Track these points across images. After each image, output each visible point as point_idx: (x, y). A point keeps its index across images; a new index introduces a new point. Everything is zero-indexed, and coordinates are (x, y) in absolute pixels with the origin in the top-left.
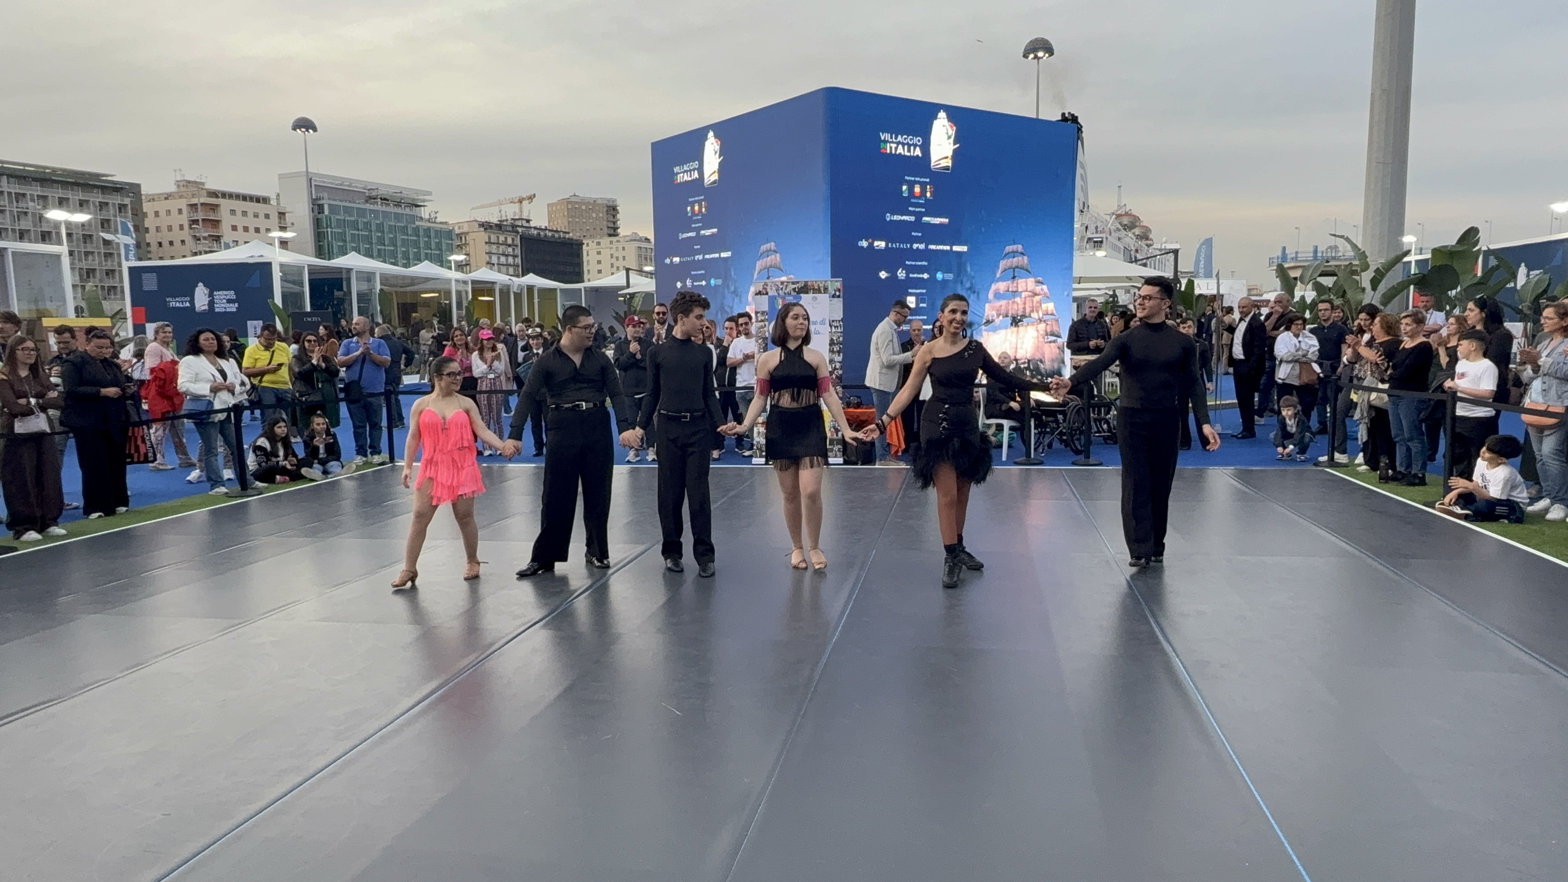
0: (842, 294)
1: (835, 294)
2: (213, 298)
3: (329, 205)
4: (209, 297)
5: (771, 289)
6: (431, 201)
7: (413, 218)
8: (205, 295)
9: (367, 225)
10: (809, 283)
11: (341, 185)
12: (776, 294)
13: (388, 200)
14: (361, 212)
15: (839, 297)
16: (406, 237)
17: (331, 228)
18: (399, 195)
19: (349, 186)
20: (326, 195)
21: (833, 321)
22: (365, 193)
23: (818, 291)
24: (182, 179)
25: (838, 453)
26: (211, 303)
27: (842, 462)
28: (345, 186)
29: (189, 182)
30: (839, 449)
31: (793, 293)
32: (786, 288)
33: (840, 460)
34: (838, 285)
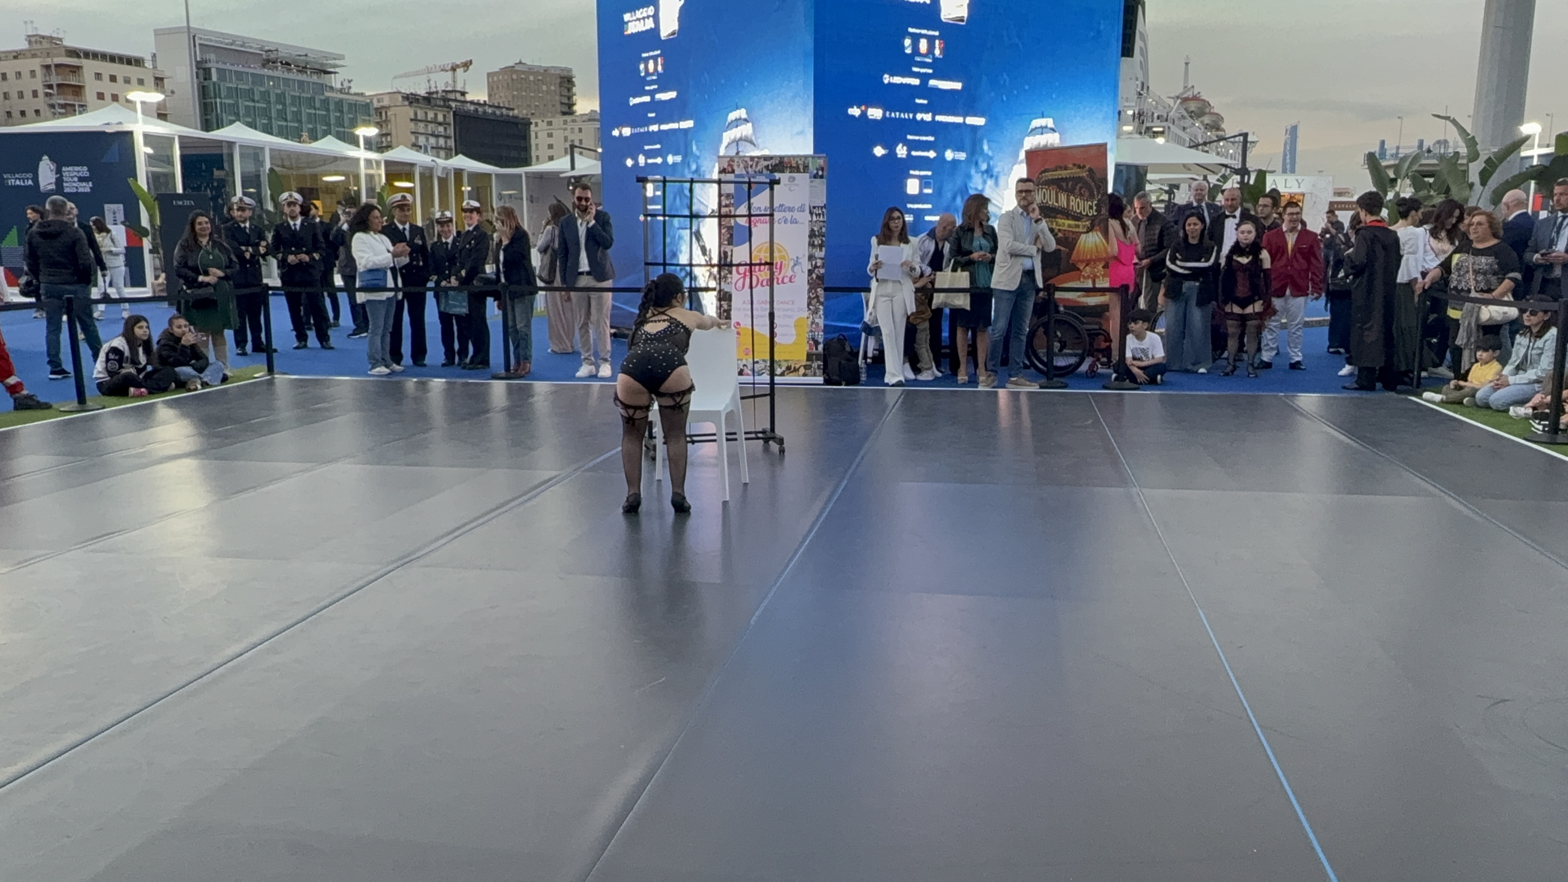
0: (825, 173)
1: (817, 173)
2: (62, 176)
3: (217, 69)
4: (57, 173)
5: (739, 166)
6: (343, 66)
7: (322, 87)
8: (52, 171)
9: (265, 95)
10: (786, 160)
11: (232, 44)
12: (746, 173)
13: (288, 64)
14: (258, 79)
15: (822, 177)
16: (313, 111)
17: (220, 98)
18: (304, 58)
19: (242, 46)
20: (212, 56)
21: (814, 207)
22: (261, 55)
24: (35, 33)
25: (817, 370)
26: (59, 182)
27: (821, 382)
28: (237, 45)
29: (43, 37)
30: (819, 366)
31: (765, 171)
32: (757, 165)
33: (820, 379)
34: (821, 162)
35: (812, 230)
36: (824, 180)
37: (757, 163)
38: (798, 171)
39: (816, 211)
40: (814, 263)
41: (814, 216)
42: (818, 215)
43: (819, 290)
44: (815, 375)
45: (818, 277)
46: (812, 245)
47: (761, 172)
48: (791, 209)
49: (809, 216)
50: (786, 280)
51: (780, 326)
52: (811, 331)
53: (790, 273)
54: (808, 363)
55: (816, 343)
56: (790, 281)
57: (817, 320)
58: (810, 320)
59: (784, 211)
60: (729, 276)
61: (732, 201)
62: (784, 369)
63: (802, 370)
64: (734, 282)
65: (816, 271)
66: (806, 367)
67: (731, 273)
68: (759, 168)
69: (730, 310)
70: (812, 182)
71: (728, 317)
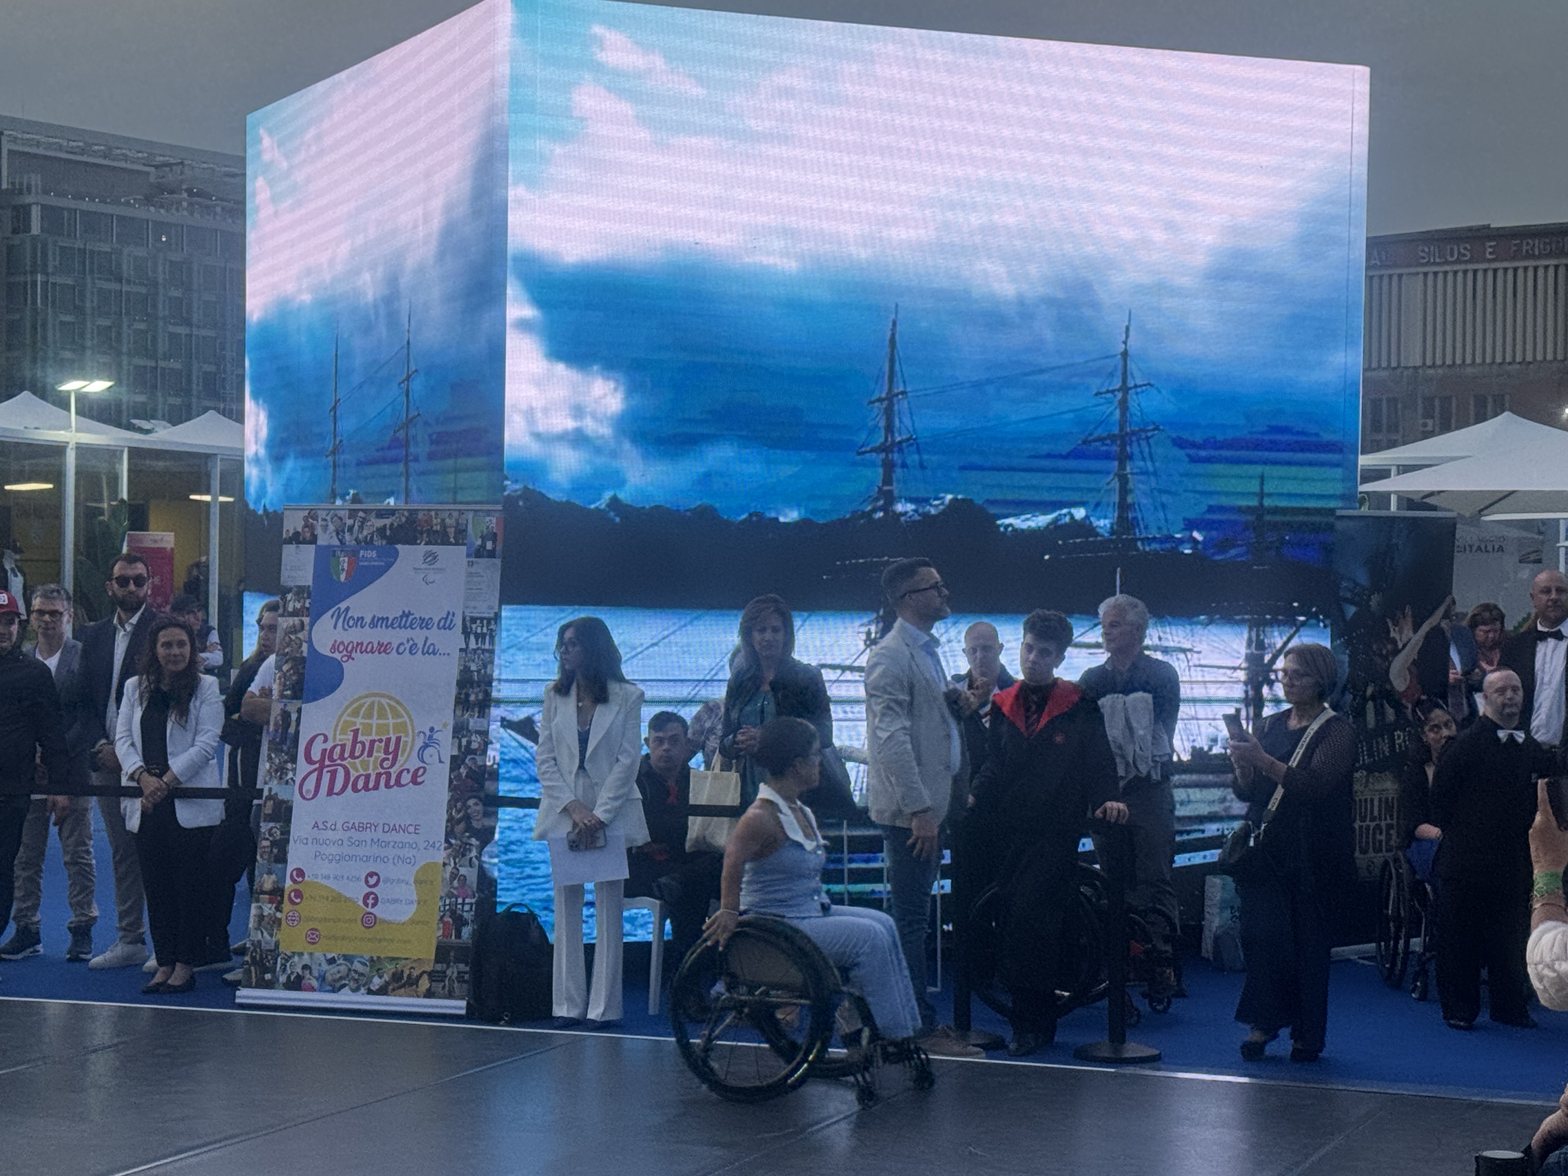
0: (499, 548)
1: (483, 546)
5: (325, 528)
9: (146, 266)
10: (420, 516)
11: (83, 152)
12: (337, 543)
14: (133, 230)
15: (492, 554)
17: (45, 273)
19: (105, 155)
20: (36, 180)
21: (473, 620)
22: (148, 173)
23: (440, 537)
25: (456, 985)
27: (463, 1012)
28: (93, 153)
30: (459, 973)
31: (378, 542)
32: (361, 528)
33: (458, 1006)
34: (492, 522)
35: (465, 671)
36: (498, 562)
37: (364, 521)
38: (446, 542)
39: (477, 628)
40: (464, 741)
41: (472, 637)
42: (480, 637)
43: (471, 802)
44: (450, 996)
45: (471, 774)
46: (462, 703)
47: (368, 543)
48: (425, 624)
49: (463, 637)
50: (406, 778)
51: (387, 880)
52: (450, 895)
53: (414, 764)
54: (439, 967)
55: (459, 922)
56: (414, 781)
57: (463, 871)
58: (449, 869)
59: (411, 627)
60: (289, 766)
61: (307, 605)
62: (386, 977)
63: (425, 984)
64: (298, 781)
65: (467, 761)
66: (434, 976)
67: (294, 760)
68: (365, 532)
69: (287, 841)
70: (471, 564)
71: (282, 858)
